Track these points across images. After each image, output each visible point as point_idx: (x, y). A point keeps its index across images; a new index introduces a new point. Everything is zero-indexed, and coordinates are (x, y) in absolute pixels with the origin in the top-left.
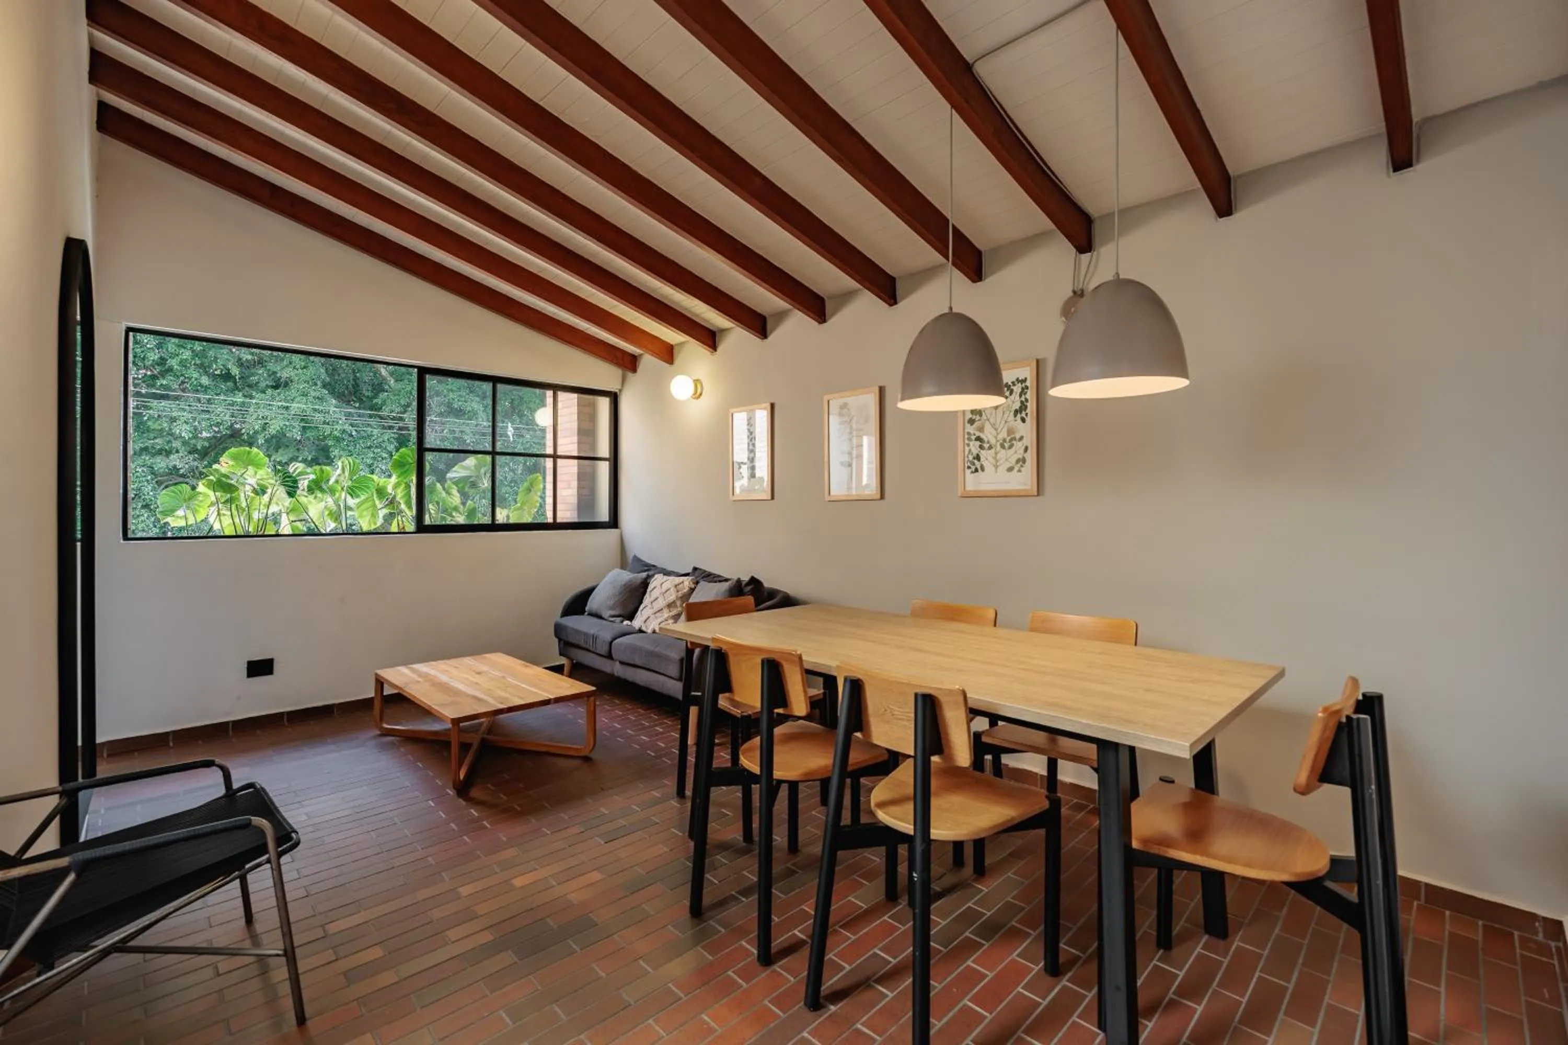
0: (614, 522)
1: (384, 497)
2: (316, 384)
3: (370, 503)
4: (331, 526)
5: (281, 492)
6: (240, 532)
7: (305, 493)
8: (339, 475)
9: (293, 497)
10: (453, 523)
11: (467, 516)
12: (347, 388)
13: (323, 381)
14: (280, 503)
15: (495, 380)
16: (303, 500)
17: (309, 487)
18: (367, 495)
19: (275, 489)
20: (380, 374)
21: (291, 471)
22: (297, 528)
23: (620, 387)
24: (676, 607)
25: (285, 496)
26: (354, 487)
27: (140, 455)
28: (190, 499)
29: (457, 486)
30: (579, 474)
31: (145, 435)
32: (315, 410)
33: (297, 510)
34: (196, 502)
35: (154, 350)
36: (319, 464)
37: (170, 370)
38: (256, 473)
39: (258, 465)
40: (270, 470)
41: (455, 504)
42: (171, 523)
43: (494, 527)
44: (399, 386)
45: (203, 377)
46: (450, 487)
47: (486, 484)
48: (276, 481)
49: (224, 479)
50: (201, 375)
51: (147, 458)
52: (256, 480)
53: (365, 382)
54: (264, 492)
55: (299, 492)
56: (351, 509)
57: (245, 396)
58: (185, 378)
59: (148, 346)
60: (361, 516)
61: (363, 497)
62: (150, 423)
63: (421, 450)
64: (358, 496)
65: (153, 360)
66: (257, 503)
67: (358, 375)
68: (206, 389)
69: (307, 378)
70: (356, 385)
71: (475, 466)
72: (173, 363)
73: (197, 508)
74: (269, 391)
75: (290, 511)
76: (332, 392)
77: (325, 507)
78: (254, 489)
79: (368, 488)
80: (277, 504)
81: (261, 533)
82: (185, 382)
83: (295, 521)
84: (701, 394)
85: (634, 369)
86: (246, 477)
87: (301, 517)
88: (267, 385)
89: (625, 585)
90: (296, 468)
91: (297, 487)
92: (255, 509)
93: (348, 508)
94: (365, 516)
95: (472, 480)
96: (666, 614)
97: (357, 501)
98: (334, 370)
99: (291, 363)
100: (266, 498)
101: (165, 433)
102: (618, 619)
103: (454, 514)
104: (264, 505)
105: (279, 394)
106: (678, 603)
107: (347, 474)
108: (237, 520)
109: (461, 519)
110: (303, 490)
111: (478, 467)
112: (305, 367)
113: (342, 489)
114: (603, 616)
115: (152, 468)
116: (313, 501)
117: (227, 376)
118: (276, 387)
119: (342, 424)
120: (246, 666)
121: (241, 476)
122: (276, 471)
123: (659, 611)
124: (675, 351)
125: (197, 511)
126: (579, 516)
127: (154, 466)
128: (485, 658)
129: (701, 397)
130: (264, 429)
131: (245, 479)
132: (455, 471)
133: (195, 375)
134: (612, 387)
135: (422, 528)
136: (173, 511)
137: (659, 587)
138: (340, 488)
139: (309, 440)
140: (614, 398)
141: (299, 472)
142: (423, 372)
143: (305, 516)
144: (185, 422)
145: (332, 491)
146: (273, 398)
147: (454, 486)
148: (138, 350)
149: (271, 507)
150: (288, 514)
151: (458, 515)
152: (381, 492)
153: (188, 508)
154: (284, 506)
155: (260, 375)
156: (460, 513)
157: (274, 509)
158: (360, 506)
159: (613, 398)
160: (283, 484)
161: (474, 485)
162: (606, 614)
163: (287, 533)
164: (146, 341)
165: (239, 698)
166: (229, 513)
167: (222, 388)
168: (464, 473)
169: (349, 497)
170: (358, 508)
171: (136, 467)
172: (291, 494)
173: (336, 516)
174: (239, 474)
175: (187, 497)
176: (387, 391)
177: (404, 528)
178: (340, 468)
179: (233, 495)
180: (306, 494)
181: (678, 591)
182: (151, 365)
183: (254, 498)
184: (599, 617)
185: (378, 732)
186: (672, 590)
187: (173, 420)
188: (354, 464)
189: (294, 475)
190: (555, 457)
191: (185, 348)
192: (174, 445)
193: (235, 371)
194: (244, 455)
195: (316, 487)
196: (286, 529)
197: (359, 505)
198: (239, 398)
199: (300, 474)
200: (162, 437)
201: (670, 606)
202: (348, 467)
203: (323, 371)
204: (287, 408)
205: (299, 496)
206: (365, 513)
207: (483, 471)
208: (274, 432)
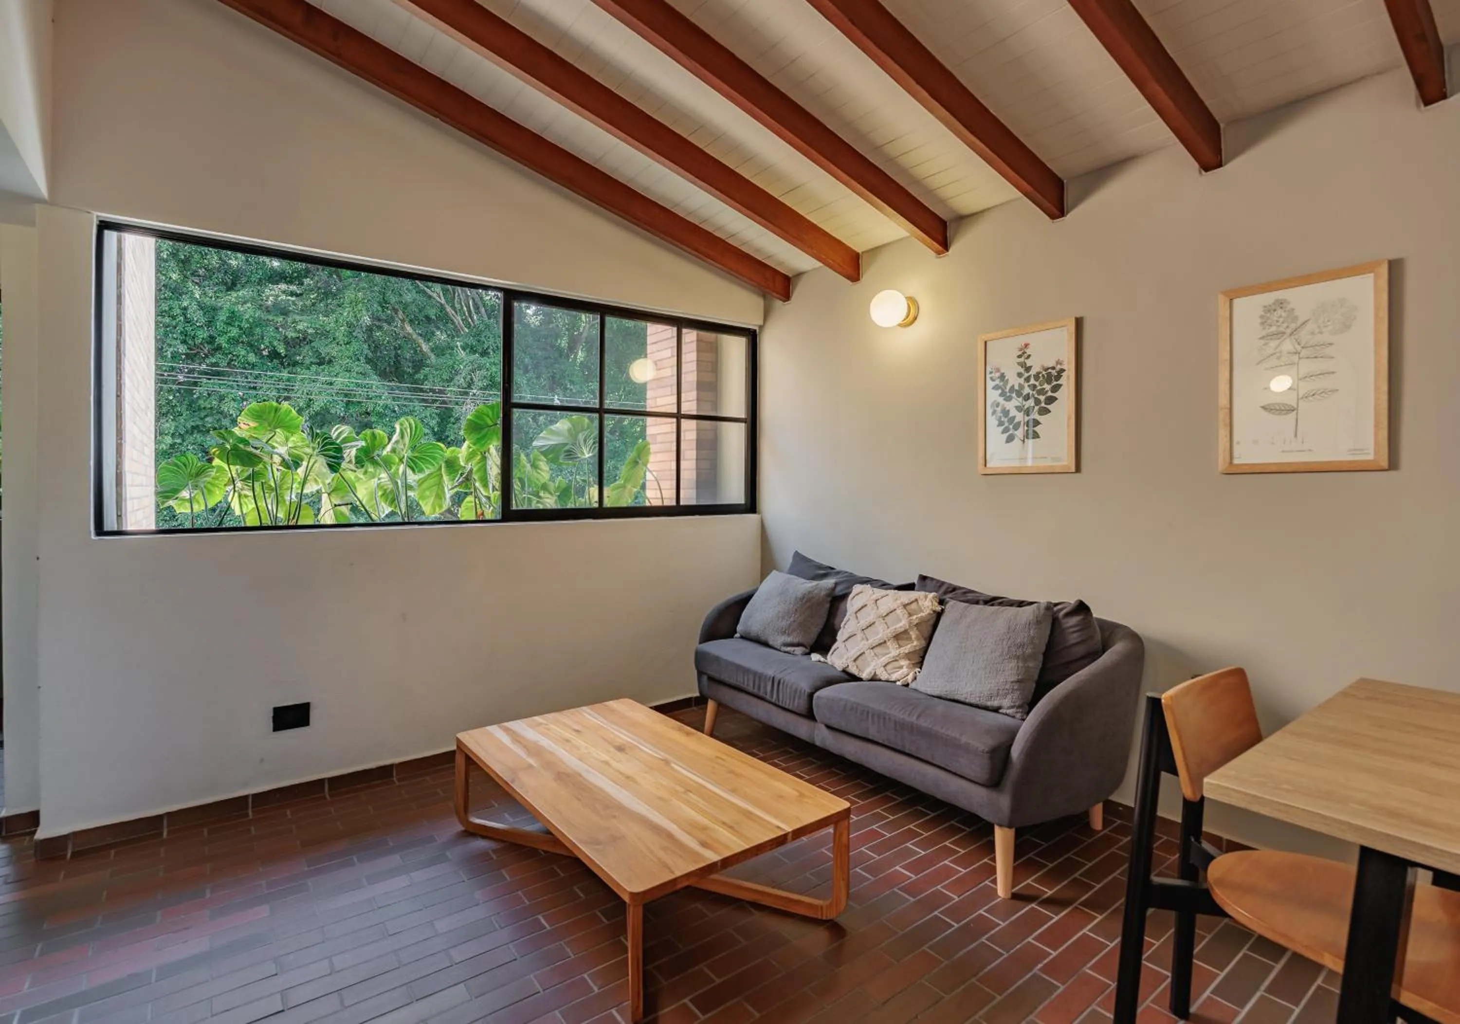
0: (751, 505)
1: (457, 471)
2: (359, 360)
3: (436, 479)
4: (383, 510)
5: (320, 464)
6: (267, 522)
7: (352, 467)
8: (397, 442)
9: (336, 471)
10: (541, 507)
11: (559, 496)
12: (389, 365)
13: (366, 357)
14: (319, 481)
15: (603, 310)
16: (350, 475)
17: (356, 457)
18: (432, 470)
19: (312, 461)
20: (421, 351)
21: (334, 436)
22: (342, 514)
23: (761, 323)
24: (909, 639)
25: (326, 470)
26: (415, 457)
27: (192, 434)
28: (198, 474)
29: (545, 457)
30: (698, 440)
31: (196, 414)
32: (358, 385)
33: (342, 488)
34: (208, 479)
35: (203, 328)
36: (371, 428)
37: (219, 348)
38: (287, 439)
39: (289, 428)
40: (305, 435)
41: (543, 481)
42: (176, 508)
43: (601, 512)
44: (441, 360)
45: (250, 355)
46: (535, 459)
47: (588, 453)
48: (314, 449)
49: (241, 446)
50: (248, 352)
51: (198, 436)
52: (286, 448)
53: (406, 359)
54: (297, 465)
55: (344, 465)
56: (411, 488)
57: (289, 373)
58: (234, 355)
59: (198, 324)
60: (423, 497)
61: (427, 472)
62: (201, 402)
63: (508, 405)
64: (421, 471)
65: (203, 339)
66: (290, 481)
67: (399, 352)
68: (253, 366)
69: (351, 354)
70: (397, 363)
71: (569, 430)
72: (222, 341)
73: (209, 486)
74: (314, 368)
75: (333, 491)
76: (375, 367)
77: (378, 485)
78: (284, 460)
79: (434, 458)
80: (316, 481)
81: (291, 523)
82: (232, 360)
83: (339, 505)
84: (915, 318)
85: (786, 296)
86: (274, 444)
87: (347, 500)
88: (311, 362)
89: (802, 599)
90: (340, 433)
91: (342, 458)
92: (288, 489)
93: (408, 487)
94: (429, 497)
95: (566, 448)
96: (893, 650)
97: (418, 477)
98: (376, 346)
99: (334, 339)
100: (301, 471)
101: (215, 412)
102: (799, 650)
103: (542, 494)
104: (299, 483)
105: (323, 370)
106: (913, 634)
107: (407, 439)
108: (262, 504)
109: (550, 502)
110: (350, 462)
111: (573, 433)
112: (348, 343)
113: (401, 460)
114: (771, 643)
115: (203, 446)
116: (362, 476)
117: (274, 355)
118: (320, 364)
119: (386, 400)
120: (272, 715)
121: (267, 442)
122: (314, 436)
123: (880, 644)
124: (863, 262)
125: (210, 491)
126: (698, 496)
127: (205, 444)
128: (612, 711)
129: (916, 322)
130: (309, 406)
131: (273, 447)
132: (543, 438)
133: (243, 353)
134: (751, 321)
135: (509, 514)
136: (176, 491)
137: (871, 604)
138: (397, 460)
139: (352, 416)
140: (752, 337)
141: (345, 438)
142: (511, 296)
143: (351, 498)
144: (233, 399)
145: (387, 464)
146: (318, 374)
147: (543, 458)
148: (189, 329)
149: (307, 486)
150: (329, 494)
151: (547, 495)
152: (451, 465)
153: (196, 487)
154: (324, 484)
155: (305, 354)
156: (550, 493)
157: (310, 488)
158: (423, 482)
159: (750, 337)
160: (323, 452)
161: (570, 455)
162: (777, 640)
163: (329, 522)
164: (195, 319)
165: (262, 761)
166: (250, 494)
167: (268, 366)
168: (553, 441)
169: (409, 471)
170: (420, 485)
171: (187, 446)
172: (334, 467)
173: (392, 498)
174: (265, 441)
175: (193, 471)
176: (428, 367)
177: (483, 514)
178: (398, 430)
179: (256, 469)
180: (354, 468)
181: (910, 615)
182: (201, 344)
183: (286, 473)
184: (766, 644)
185: (461, 828)
186: (898, 611)
187: (222, 398)
188: (416, 427)
189: (338, 442)
190: (679, 416)
191: (233, 326)
192: (223, 423)
193: (282, 350)
194: (269, 413)
195: (366, 458)
196: (328, 518)
197: (421, 482)
198: (285, 374)
199: (345, 441)
200: (212, 415)
201: (900, 637)
202: (409, 430)
203: (366, 346)
204: (331, 384)
205: (344, 470)
206: (428, 493)
207: (581, 437)
208: (318, 408)
